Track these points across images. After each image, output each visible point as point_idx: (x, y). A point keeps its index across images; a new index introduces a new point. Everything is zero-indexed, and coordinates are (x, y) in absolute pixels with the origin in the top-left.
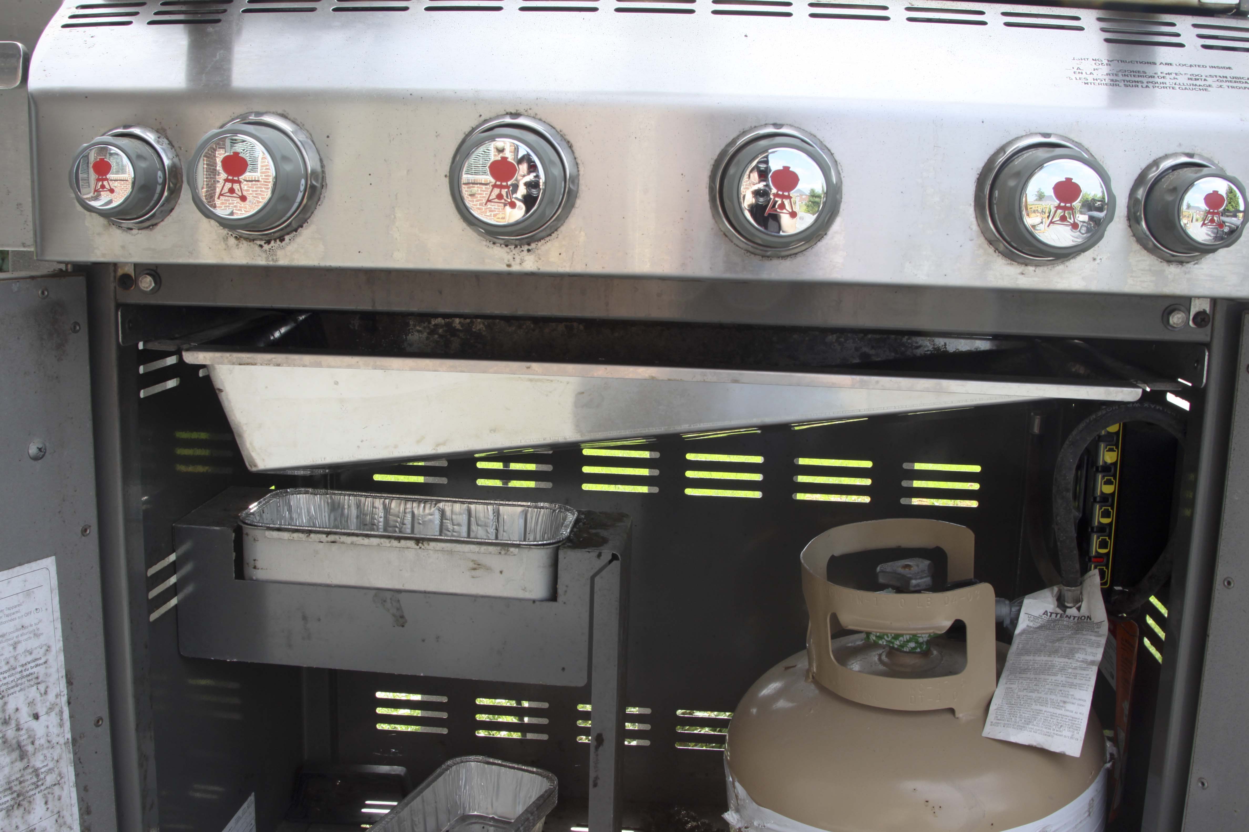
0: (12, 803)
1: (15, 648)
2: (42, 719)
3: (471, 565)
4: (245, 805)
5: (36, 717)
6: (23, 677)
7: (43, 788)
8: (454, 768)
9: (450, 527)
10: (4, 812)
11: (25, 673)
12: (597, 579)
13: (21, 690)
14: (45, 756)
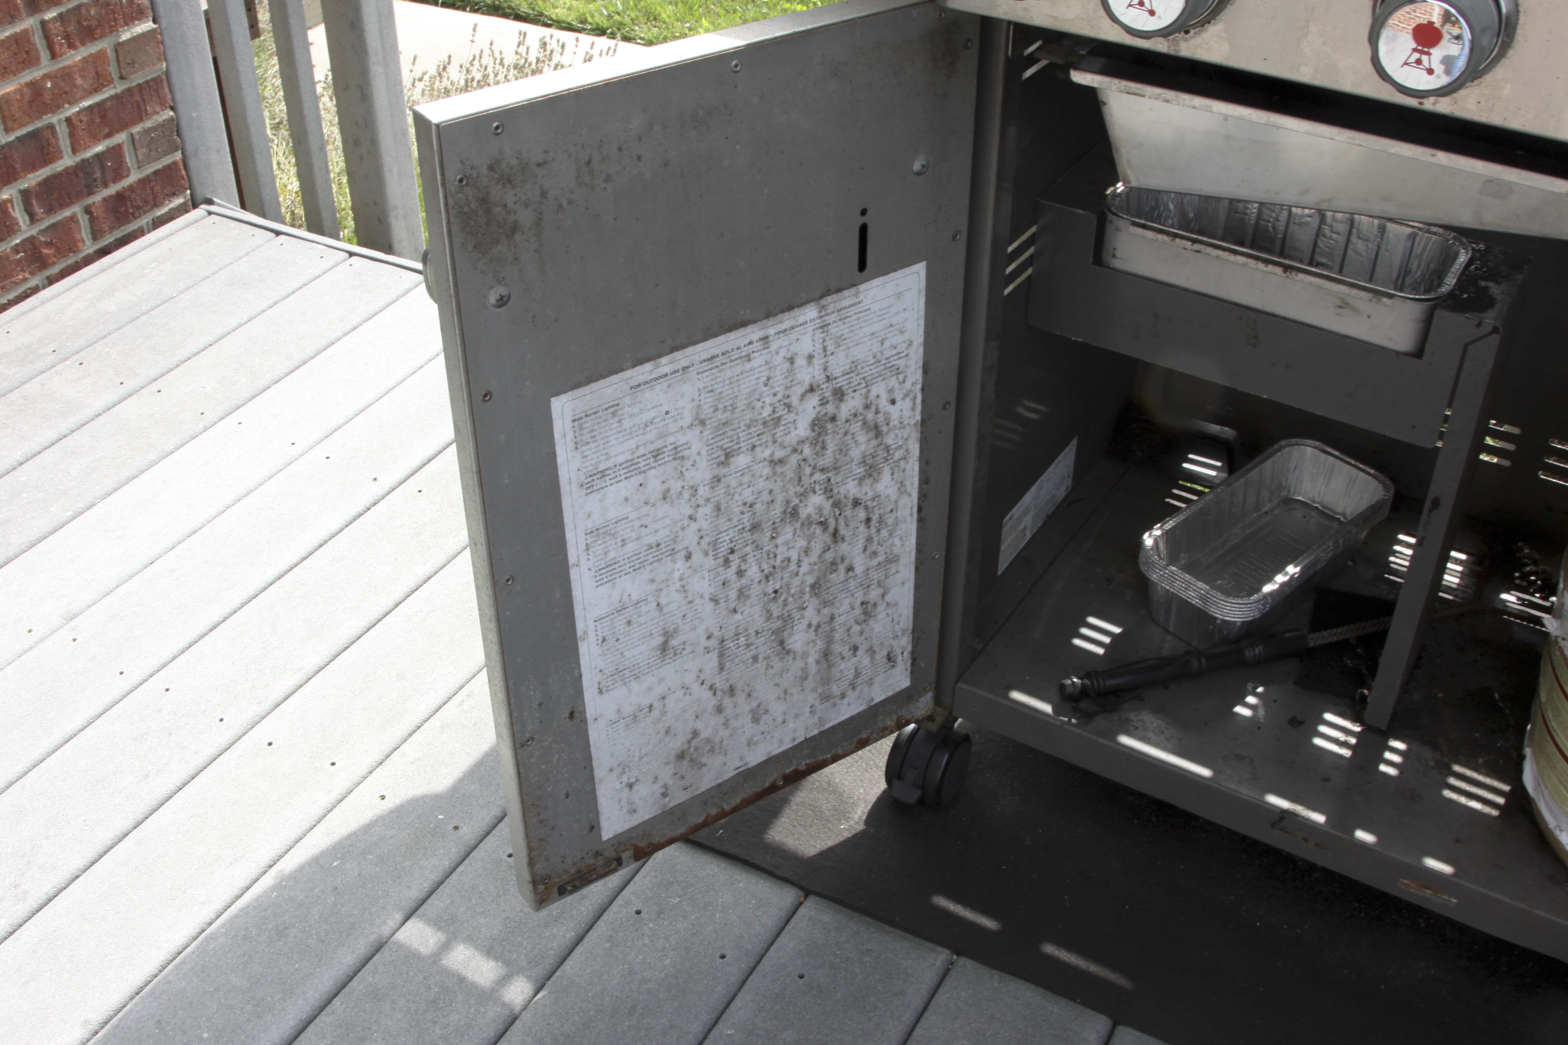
0: (864, 473)
1: (882, 344)
2: (898, 403)
3: (1339, 302)
4: (1067, 450)
5: (893, 402)
6: (885, 369)
7: (891, 461)
8: (1287, 449)
9: (1328, 233)
10: (857, 481)
11: (888, 365)
12: (1470, 347)
13: (884, 379)
14: (897, 435)
